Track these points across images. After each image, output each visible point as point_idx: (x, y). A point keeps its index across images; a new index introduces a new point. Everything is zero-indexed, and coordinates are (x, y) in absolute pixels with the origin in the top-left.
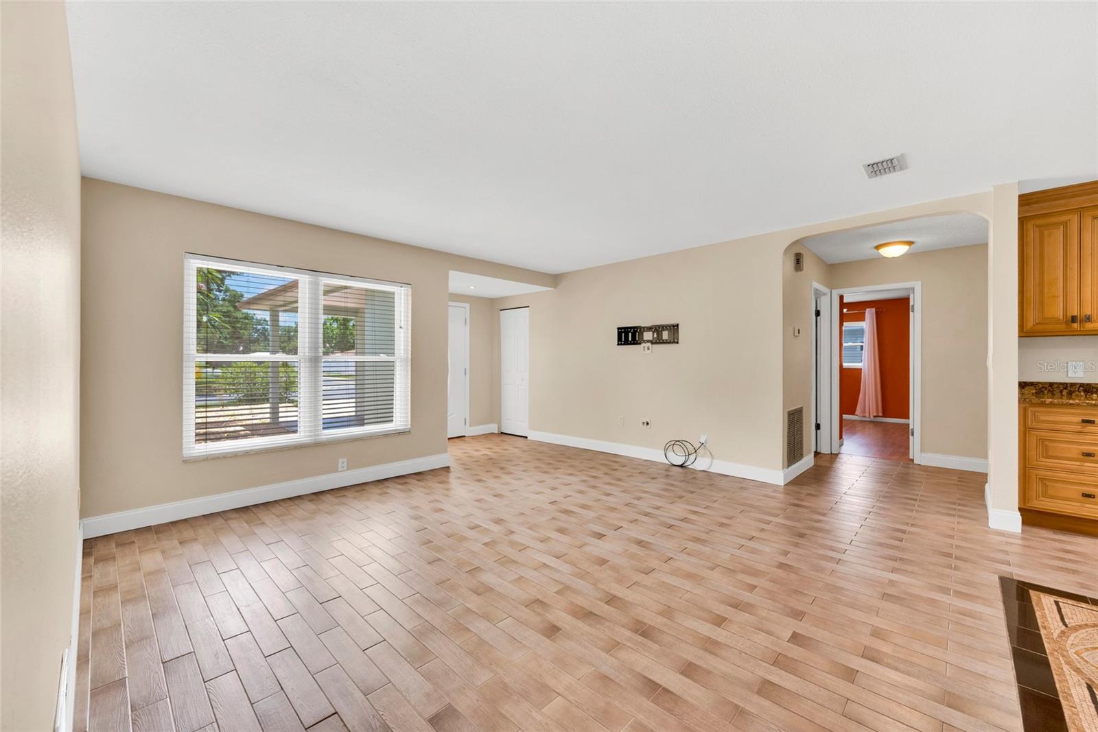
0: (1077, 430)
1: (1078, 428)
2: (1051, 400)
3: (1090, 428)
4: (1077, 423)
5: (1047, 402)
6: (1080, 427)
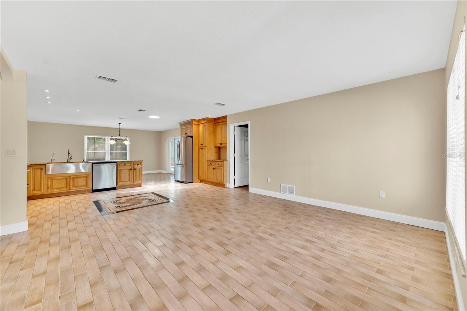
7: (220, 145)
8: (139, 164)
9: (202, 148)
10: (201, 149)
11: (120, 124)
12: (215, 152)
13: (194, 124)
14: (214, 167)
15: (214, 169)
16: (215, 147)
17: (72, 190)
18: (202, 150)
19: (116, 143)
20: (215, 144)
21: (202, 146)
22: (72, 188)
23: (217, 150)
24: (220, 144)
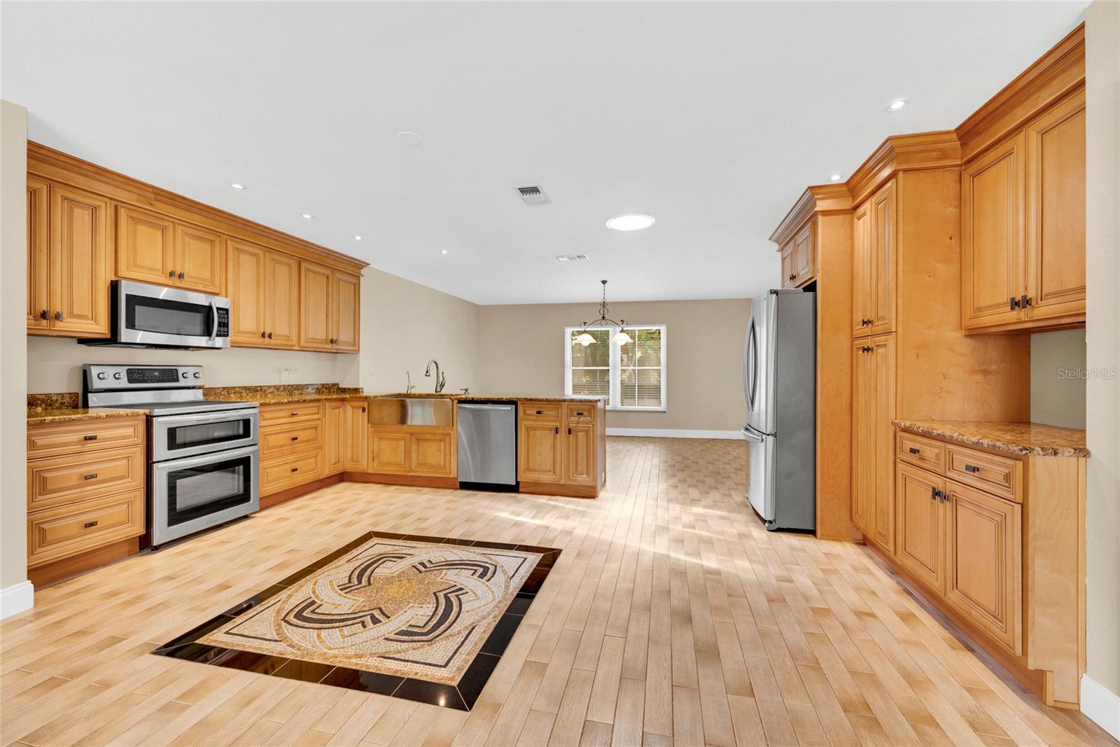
0: (78, 450)
1: (78, 448)
2: (51, 418)
3: (91, 445)
4: (79, 442)
5: (47, 422)
6: (80, 446)
7: (1014, 315)
8: (585, 413)
9: (868, 343)
10: (864, 350)
11: (604, 282)
12: (973, 372)
13: (825, 213)
14: (939, 483)
15: (936, 493)
16: (975, 334)
17: (415, 472)
18: (868, 355)
19: (595, 342)
20: (969, 312)
21: (867, 330)
22: (416, 468)
23: (994, 351)
24: (1015, 304)
